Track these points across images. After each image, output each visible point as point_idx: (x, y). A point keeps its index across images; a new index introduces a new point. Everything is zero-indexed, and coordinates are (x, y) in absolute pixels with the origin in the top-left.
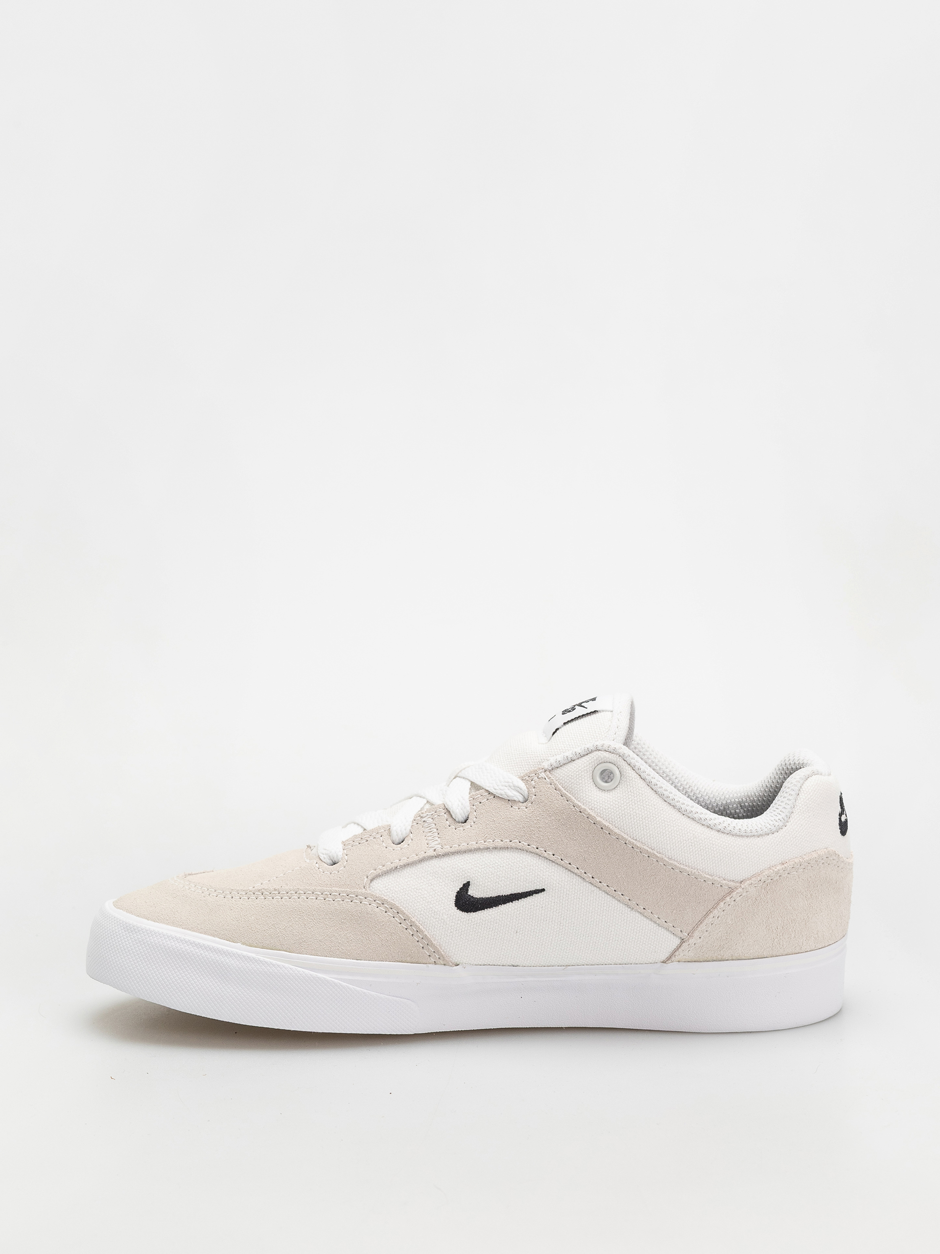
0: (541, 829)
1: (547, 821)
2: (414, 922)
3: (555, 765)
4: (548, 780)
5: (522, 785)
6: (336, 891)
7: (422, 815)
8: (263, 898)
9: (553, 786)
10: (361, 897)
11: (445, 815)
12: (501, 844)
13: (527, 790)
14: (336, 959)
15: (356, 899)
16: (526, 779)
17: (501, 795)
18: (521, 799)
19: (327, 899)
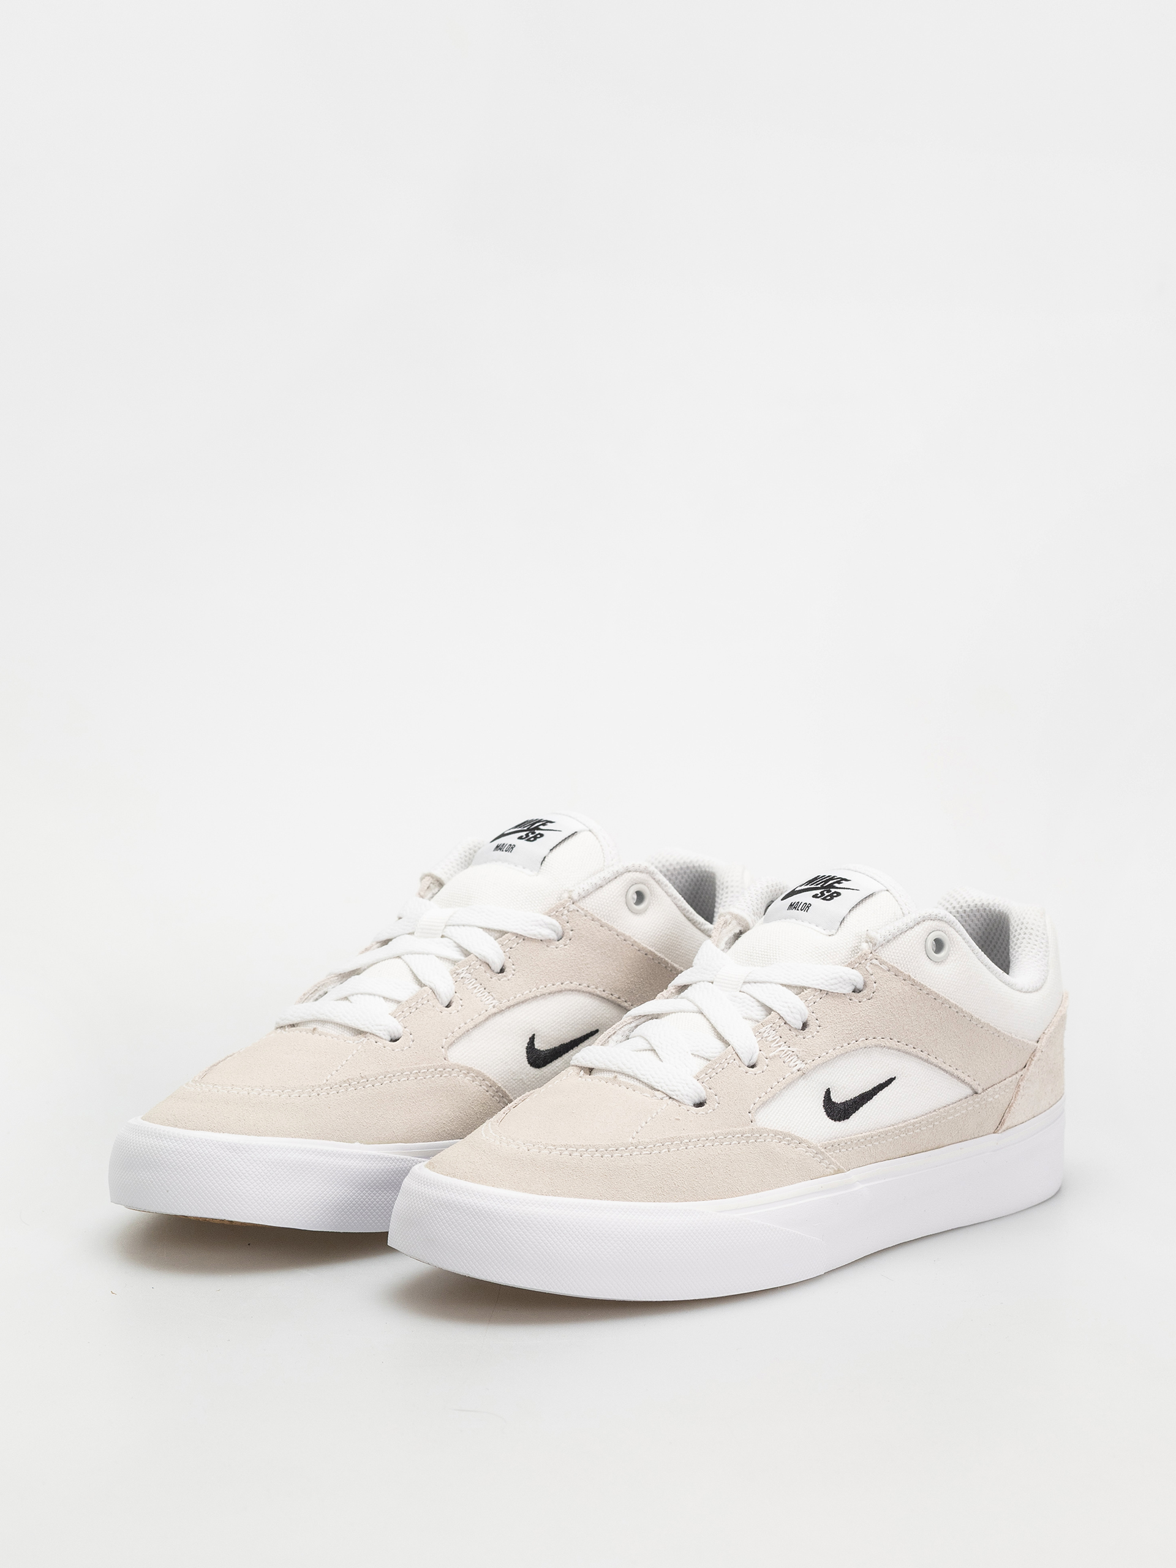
0: (589, 966)
1: (593, 956)
2: (500, 1087)
3: (583, 894)
4: (582, 912)
5: (554, 921)
6: (424, 1068)
7: (458, 971)
8: (353, 1089)
9: (589, 917)
10: (449, 1069)
11: (481, 967)
12: (554, 988)
13: (560, 926)
14: (444, 1142)
15: (445, 1073)
16: (555, 912)
17: (535, 935)
18: (554, 936)
19: (419, 1078)
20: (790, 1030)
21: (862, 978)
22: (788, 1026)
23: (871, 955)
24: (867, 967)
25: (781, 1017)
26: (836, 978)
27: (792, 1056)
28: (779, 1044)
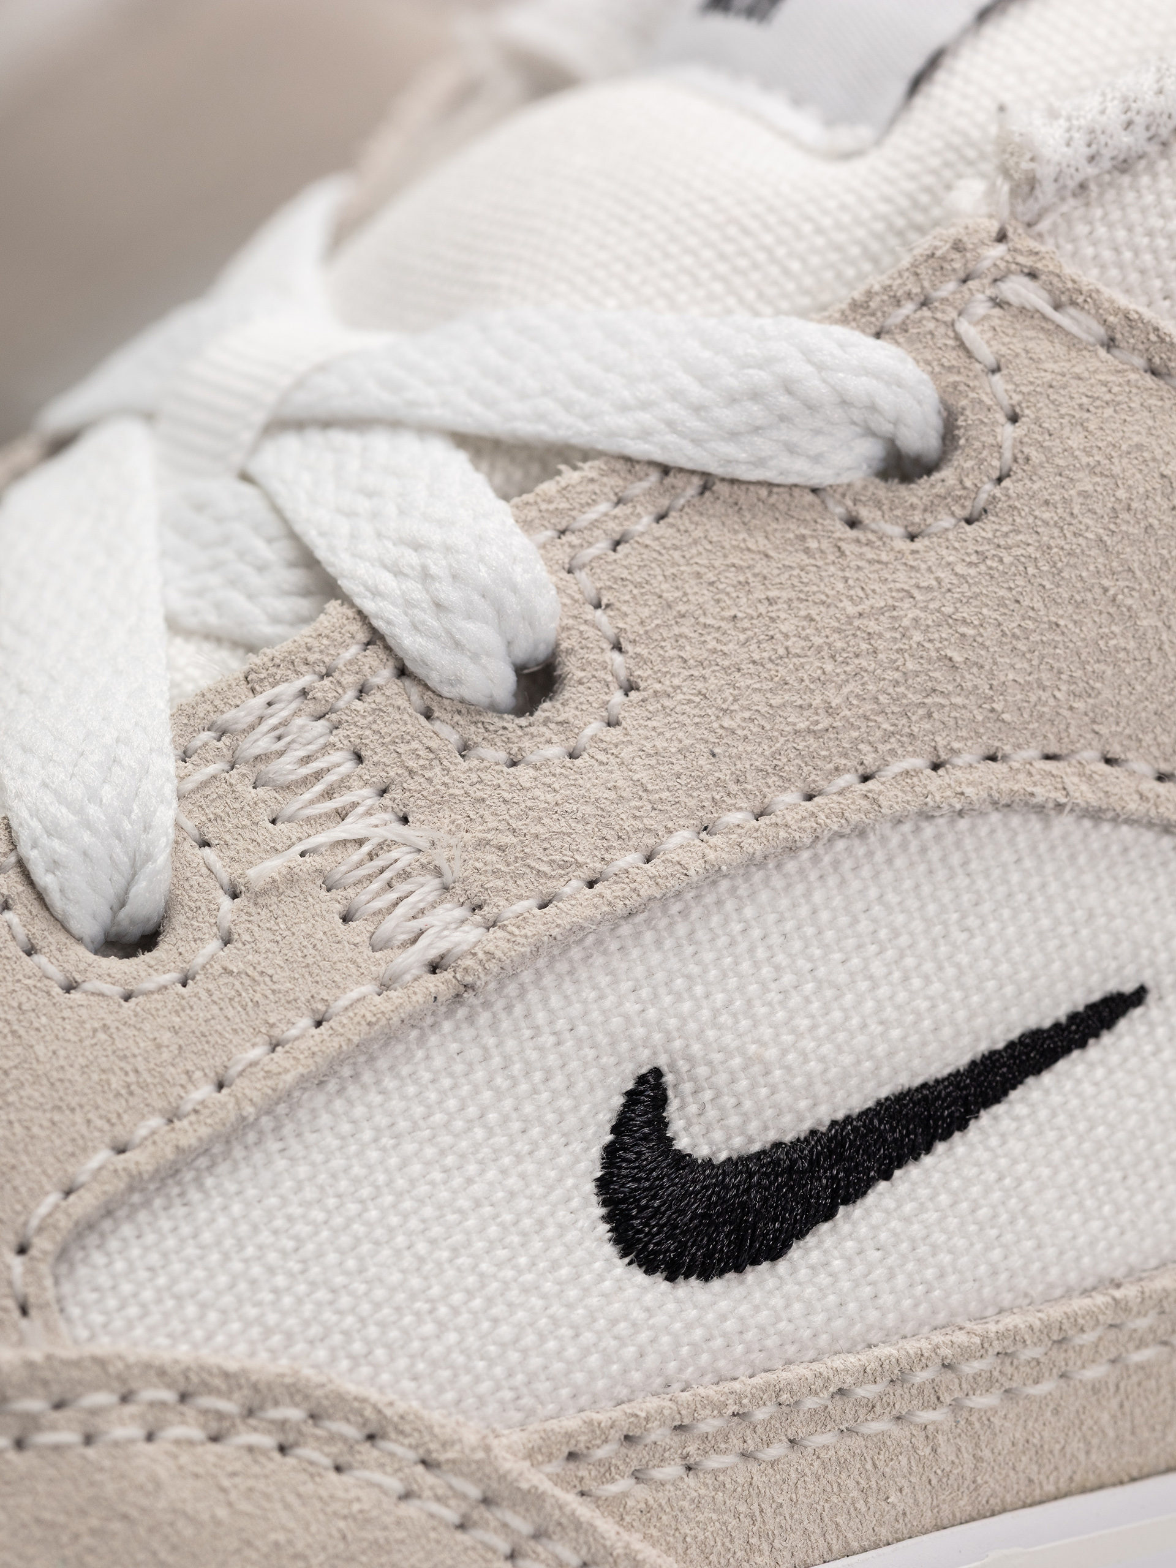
20: (428, 715)
21: (930, 394)
22: (415, 691)
23: (1000, 249)
24: (964, 327)
25: (375, 638)
26: (756, 396)
27: (405, 875)
28: (338, 802)
